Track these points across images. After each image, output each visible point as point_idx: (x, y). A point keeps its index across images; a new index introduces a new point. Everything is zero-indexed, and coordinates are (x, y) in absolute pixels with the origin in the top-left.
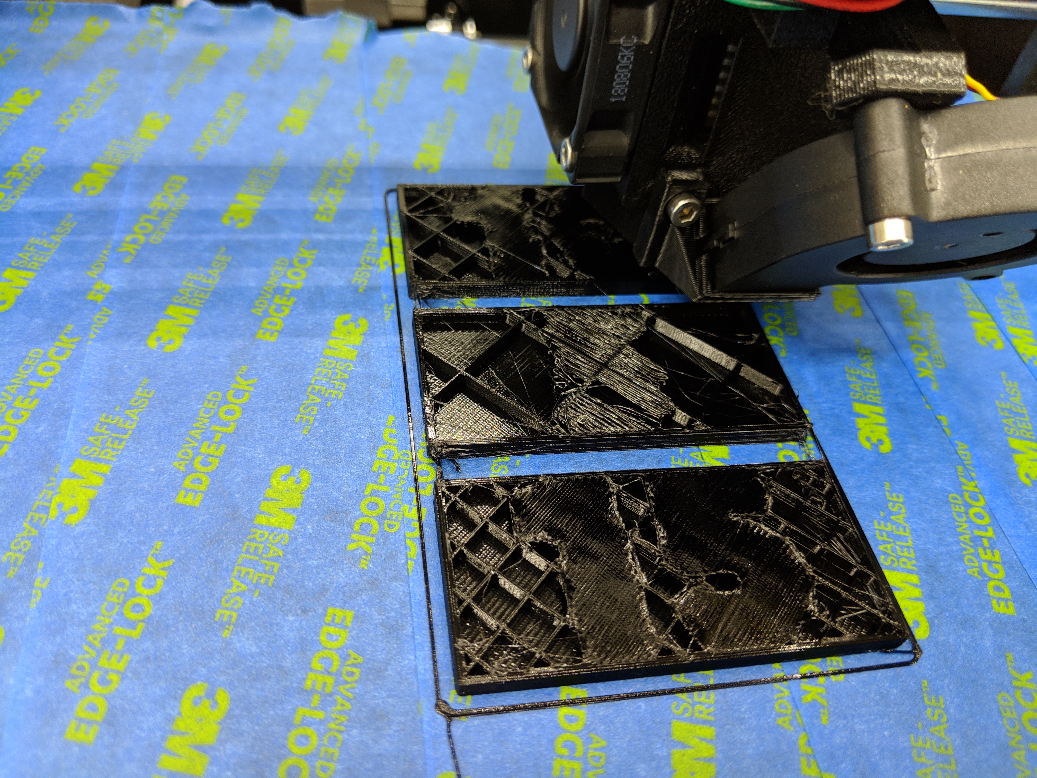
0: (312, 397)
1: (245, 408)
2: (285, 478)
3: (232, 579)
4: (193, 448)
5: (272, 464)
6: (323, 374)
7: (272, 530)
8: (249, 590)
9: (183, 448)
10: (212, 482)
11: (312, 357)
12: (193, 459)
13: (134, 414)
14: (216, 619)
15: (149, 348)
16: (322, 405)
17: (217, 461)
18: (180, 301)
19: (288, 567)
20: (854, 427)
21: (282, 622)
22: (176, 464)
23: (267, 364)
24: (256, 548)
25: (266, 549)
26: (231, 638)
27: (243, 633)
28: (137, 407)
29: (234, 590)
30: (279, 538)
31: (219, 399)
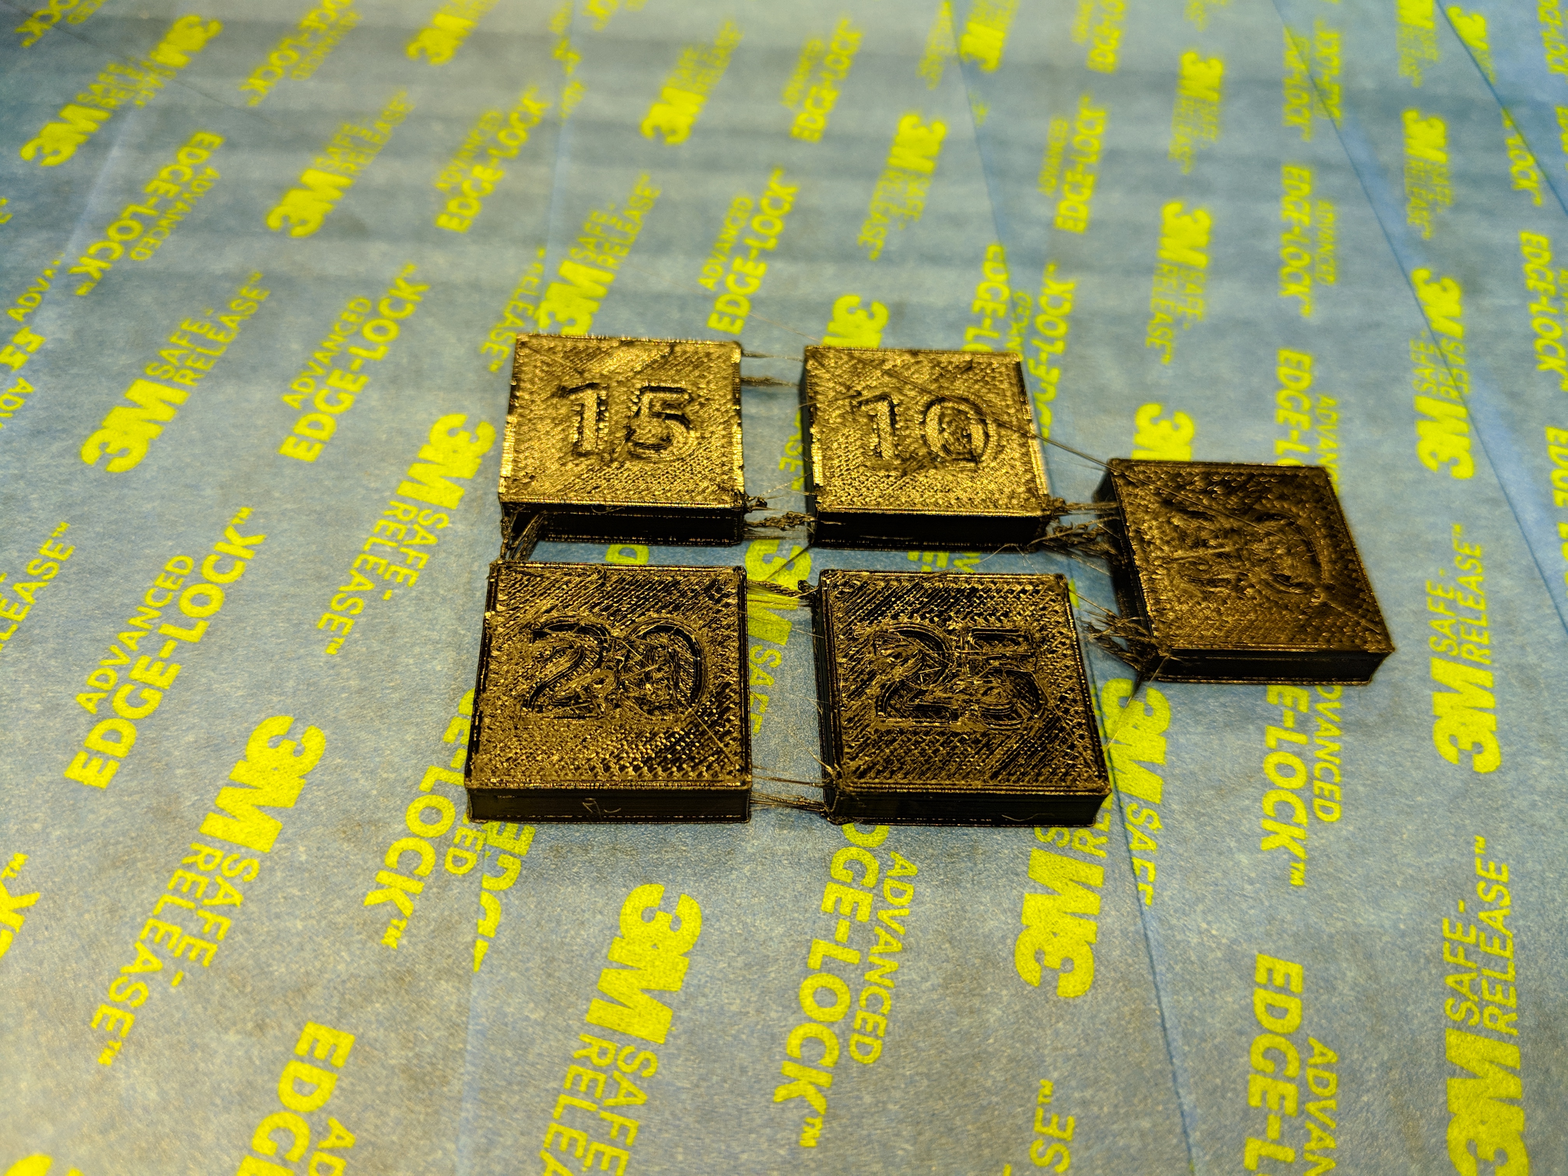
0: (358, 578)
1: (231, 593)
2: (275, 742)
3: (139, 945)
4: (119, 669)
5: (258, 712)
6: (388, 533)
7: (229, 847)
8: (164, 971)
9: (100, 667)
10: (141, 739)
11: (376, 497)
12: (114, 691)
13: (26, 591)
14: (94, 1025)
15: (83, 463)
16: (373, 598)
17: (158, 696)
18: (157, 373)
19: (246, 931)
20: (1427, 712)
21: (213, 1045)
22: (81, 698)
23: (289, 506)
24: (195, 884)
25: (214, 887)
26: (113, 1068)
27: (138, 1060)
28: (37, 578)
29: (137, 968)
30: (241, 866)
31: (186, 572)
